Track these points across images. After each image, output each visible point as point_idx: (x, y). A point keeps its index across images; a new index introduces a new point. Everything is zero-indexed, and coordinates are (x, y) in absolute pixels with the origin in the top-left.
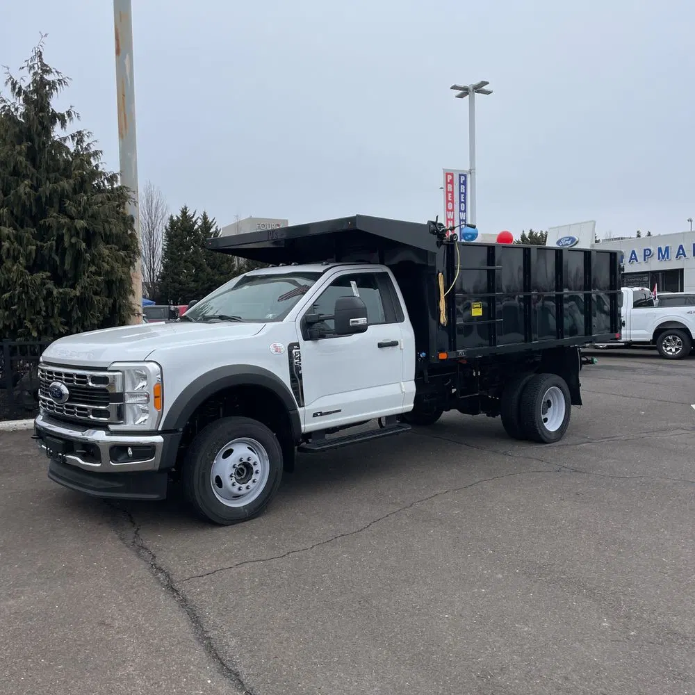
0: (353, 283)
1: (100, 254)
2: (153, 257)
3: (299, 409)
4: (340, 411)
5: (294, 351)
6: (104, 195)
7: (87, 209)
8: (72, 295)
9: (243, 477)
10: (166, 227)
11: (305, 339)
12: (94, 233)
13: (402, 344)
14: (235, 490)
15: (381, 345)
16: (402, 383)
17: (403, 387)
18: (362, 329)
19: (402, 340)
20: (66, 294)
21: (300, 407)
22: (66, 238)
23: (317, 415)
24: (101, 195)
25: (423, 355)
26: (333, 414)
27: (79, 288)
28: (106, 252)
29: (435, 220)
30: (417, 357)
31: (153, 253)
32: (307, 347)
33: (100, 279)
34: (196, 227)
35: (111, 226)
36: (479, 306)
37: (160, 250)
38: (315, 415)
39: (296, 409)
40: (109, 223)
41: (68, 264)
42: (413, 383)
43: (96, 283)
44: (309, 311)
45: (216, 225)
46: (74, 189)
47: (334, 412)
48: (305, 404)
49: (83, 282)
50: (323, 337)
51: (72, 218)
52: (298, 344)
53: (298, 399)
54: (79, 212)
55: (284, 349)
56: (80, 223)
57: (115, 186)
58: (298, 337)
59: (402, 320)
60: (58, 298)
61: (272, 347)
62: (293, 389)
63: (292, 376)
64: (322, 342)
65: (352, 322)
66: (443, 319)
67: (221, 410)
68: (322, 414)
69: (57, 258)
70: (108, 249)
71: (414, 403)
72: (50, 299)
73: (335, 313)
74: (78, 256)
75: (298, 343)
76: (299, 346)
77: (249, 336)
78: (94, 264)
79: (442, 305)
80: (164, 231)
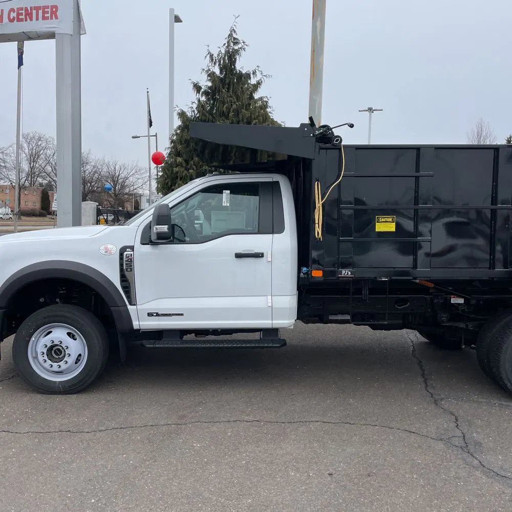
0: (226, 193)
3: (129, 307)
4: (182, 315)
5: (126, 253)
11: (143, 243)
13: (270, 257)
15: (239, 256)
16: (270, 298)
17: (269, 301)
19: (269, 252)
21: (131, 305)
23: (153, 315)
25: (305, 270)
26: (173, 317)
38: (150, 315)
47: (173, 315)
48: (138, 304)
53: (129, 297)
55: (115, 250)
58: (135, 241)
61: (103, 247)
62: (124, 288)
63: (122, 276)
68: (158, 315)
76: (133, 249)
79: (317, 217)
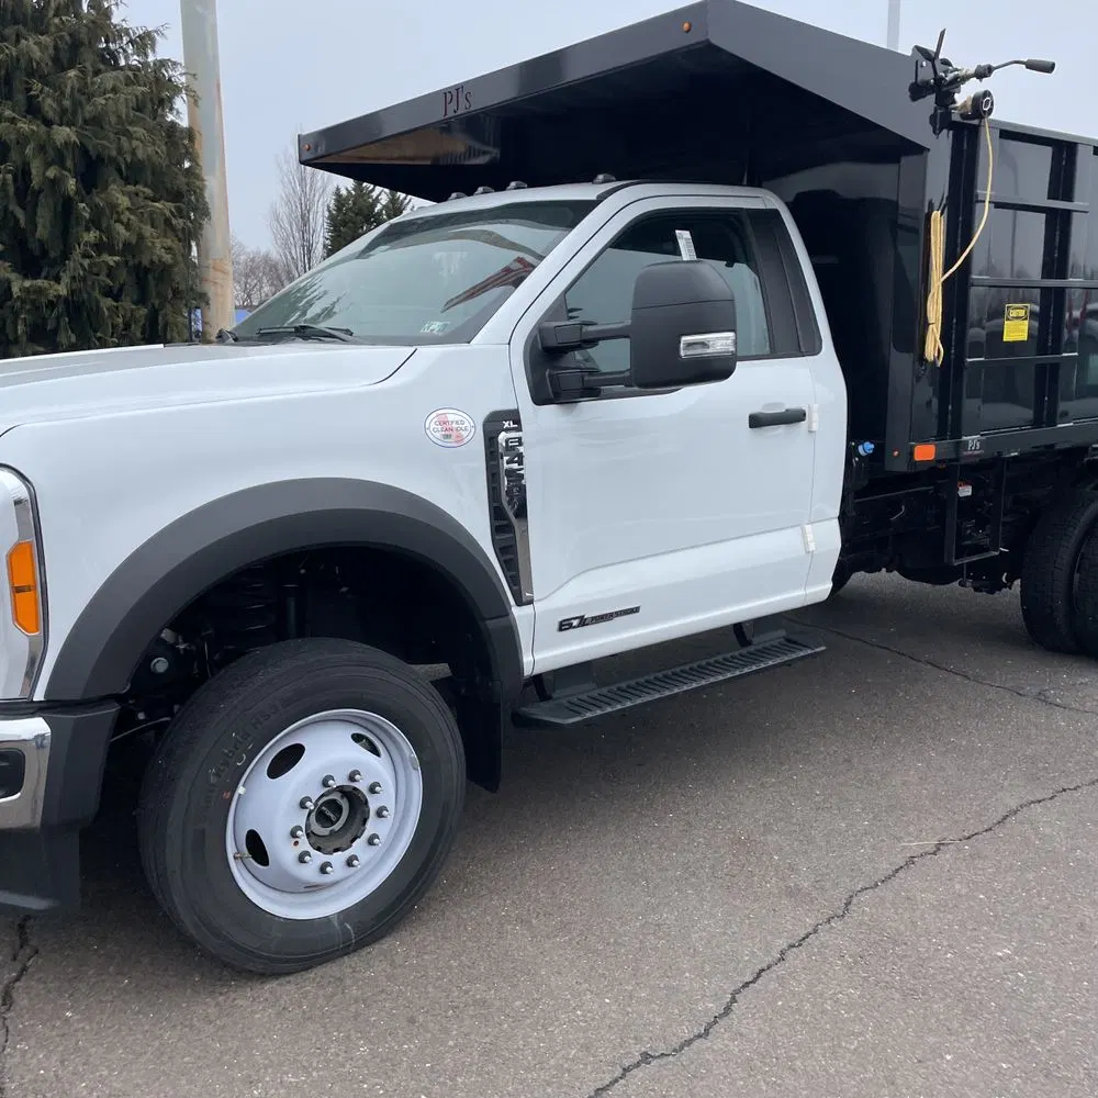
0: (684, 237)
1: (113, 207)
2: (309, 260)
3: (517, 611)
4: (635, 610)
5: (502, 437)
6: (120, 74)
7: (81, 104)
8: (52, 293)
9: (337, 827)
10: (328, 207)
11: (540, 398)
12: (100, 159)
13: (815, 417)
14: (309, 872)
15: (756, 422)
16: (808, 528)
17: (810, 537)
18: (715, 370)
19: (815, 406)
20: (40, 291)
21: (520, 603)
22: (35, 168)
23: (571, 626)
24: (114, 73)
25: (866, 448)
27: (66, 279)
28: (124, 201)
29: (932, 48)
30: (851, 453)
31: (309, 251)
32: (542, 422)
33: (111, 260)
34: (379, 207)
35: (135, 143)
36: (1022, 313)
37: (320, 247)
38: (564, 626)
39: (506, 613)
40: (130, 136)
41: (44, 227)
42: (835, 526)
43: (105, 271)
44: (552, 313)
45: (411, 204)
46: (56, 60)
47: (618, 615)
49: (72, 264)
50: (592, 392)
51: (48, 123)
52: (514, 416)
53: (514, 581)
54: (64, 111)
55: (471, 428)
56: (63, 133)
57: (151, 59)
58: (517, 393)
59: (814, 349)
60: (23, 302)
61: (432, 422)
62: (499, 551)
63: (497, 513)
64: (589, 407)
65: (690, 345)
66: (933, 347)
67: (292, 604)
68: (583, 622)
69: (20, 214)
70: (129, 195)
71: (833, 579)
72: (9, 303)
73: (635, 318)
74: (66, 209)
75: (516, 412)
76: (517, 421)
77: (360, 386)
78: (99, 228)
79: (935, 309)
80: (327, 214)
